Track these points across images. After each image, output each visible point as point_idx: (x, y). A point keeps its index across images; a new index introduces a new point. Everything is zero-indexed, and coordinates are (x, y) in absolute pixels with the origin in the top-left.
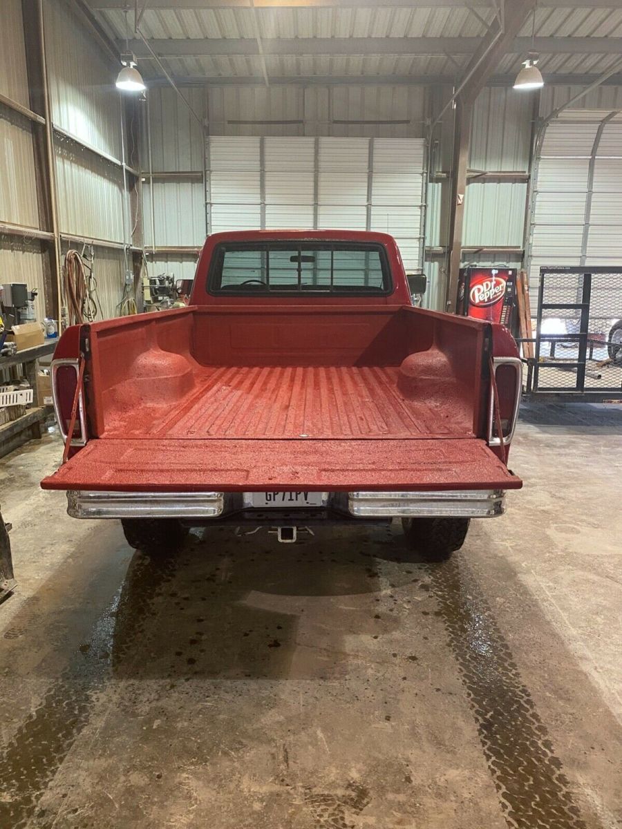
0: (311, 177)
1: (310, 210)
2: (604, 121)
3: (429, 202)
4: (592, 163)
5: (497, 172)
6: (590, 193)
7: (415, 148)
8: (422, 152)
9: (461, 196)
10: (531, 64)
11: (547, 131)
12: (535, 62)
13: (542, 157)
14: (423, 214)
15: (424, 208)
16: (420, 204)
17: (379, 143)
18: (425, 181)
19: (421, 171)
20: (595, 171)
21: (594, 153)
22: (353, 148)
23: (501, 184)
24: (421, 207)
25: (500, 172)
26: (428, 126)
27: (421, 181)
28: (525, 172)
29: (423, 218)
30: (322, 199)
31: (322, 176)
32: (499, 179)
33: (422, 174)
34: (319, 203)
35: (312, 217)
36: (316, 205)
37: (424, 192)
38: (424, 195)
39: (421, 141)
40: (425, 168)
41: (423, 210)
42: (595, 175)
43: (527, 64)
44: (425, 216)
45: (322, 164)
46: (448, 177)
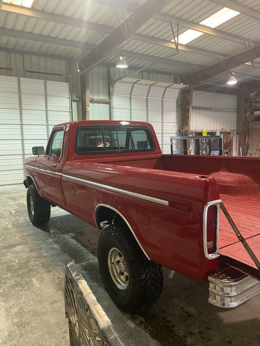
0: (17, 96)
1: (18, 112)
2: (134, 83)
3: (73, 110)
4: (130, 98)
5: (97, 99)
6: (131, 109)
7: (65, 87)
8: (68, 88)
9: (88, 108)
10: (123, 58)
11: (116, 85)
12: (124, 58)
13: (114, 95)
14: (71, 115)
15: (71, 112)
16: (69, 111)
17: (49, 83)
18: (70, 101)
19: (68, 97)
20: (132, 101)
21: (131, 94)
22: (37, 84)
23: (99, 104)
24: (70, 112)
25: (99, 99)
26: (70, 78)
27: (68, 101)
28: (107, 100)
29: (71, 117)
30: (23, 107)
31: (23, 96)
32: (99, 102)
33: (69, 98)
34: (23, 108)
35: (19, 115)
36: (21, 109)
37: (71, 106)
38: (71, 107)
39: (67, 84)
40: (70, 96)
41: (71, 114)
42: (132, 103)
43: (121, 58)
44: (72, 116)
45: (22, 90)
46: (80, 100)
